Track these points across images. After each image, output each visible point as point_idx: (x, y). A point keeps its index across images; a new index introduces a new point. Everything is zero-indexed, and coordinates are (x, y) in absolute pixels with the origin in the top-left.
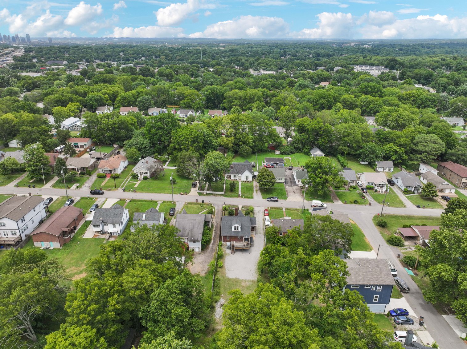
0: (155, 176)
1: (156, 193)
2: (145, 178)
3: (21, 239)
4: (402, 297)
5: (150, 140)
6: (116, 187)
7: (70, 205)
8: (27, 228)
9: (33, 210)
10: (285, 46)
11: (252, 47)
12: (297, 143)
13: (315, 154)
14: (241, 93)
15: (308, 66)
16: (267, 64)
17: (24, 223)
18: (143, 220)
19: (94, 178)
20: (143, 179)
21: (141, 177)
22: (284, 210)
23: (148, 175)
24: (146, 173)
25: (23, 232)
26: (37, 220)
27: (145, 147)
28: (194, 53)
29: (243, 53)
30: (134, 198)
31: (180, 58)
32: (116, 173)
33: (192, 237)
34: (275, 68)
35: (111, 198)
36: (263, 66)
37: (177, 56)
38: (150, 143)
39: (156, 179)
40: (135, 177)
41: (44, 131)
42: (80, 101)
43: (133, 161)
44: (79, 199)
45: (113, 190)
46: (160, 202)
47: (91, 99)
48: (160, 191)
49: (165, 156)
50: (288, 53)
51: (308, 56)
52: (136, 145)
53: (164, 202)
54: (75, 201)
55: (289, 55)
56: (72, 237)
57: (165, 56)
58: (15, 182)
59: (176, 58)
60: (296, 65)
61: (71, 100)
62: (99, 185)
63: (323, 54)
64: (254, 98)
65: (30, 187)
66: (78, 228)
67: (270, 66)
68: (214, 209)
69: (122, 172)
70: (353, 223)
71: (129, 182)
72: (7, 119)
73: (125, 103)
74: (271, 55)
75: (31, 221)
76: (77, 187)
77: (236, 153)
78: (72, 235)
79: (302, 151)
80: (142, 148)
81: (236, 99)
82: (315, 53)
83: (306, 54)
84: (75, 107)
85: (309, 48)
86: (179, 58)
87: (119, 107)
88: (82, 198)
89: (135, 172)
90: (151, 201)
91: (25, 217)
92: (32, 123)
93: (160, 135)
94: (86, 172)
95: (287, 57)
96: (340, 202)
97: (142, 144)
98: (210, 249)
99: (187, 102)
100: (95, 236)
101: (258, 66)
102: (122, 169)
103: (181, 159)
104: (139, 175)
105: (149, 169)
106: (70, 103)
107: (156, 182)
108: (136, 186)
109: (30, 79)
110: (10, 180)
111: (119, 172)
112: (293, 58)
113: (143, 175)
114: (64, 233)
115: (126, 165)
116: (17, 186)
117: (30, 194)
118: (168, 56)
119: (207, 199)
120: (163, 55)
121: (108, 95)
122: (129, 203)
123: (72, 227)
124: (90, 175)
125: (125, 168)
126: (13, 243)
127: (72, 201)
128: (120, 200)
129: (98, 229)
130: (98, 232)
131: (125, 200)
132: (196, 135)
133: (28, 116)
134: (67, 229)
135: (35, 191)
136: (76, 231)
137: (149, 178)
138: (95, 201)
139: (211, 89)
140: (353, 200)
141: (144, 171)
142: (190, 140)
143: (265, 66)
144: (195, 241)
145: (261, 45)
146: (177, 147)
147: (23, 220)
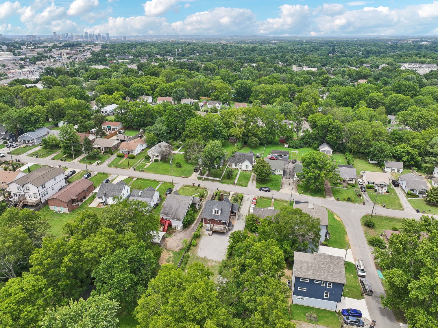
0: (165, 158)
1: (161, 174)
2: (156, 161)
3: (41, 202)
4: (363, 298)
5: (168, 127)
6: (129, 166)
7: (87, 178)
8: (47, 193)
9: (53, 179)
10: (335, 44)
11: (302, 45)
12: (307, 138)
13: (323, 149)
14: (268, 87)
15: (353, 63)
16: (311, 61)
17: (45, 189)
18: (138, 197)
19: (114, 157)
20: (154, 161)
21: (153, 159)
22: (273, 200)
23: (159, 158)
24: (158, 156)
25: (42, 196)
26: (57, 187)
27: (163, 133)
28: (244, 49)
29: (291, 50)
30: (141, 177)
31: (231, 54)
32: (133, 154)
33: (175, 215)
34: (318, 64)
35: (121, 175)
36: (307, 63)
37: (228, 52)
38: (167, 130)
39: (165, 162)
40: (148, 158)
41: (86, 114)
42: (124, 91)
43: (151, 144)
44: (96, 173)
45: (126, 169)
46: (161, 183)
47: (134, 89)
48: (165, 173)
49: (178, 142)
50: (337, 50)
51: (358, 53)
52: (155, 130)
53: (165, 182)
54: (92, 176)
55: (338, 52)
56: (79, 205)
57: (217, 52)
58: (53, 156)
59: (226, 54)
60: (341, 62)
61: (117, 89)
62: (116, 163)
63: (373, 52)
64: (279, 93)
65: (62, 160)
66: (87, 198)
67: (313, 62)
68: (207, 193)
69: (139, 154)
70: (339, 219)
71: (141, 163)
72: (58, 104)
73: (162, 93)
74: (319, 52)
75: (51, 189)
76: (98, 164)
77: (245, 143)
78: (80, 203)
79: (311, 146)
80: (160, 134)
81: (262, 93)
82: (366, 50)
83: (356, 51)
84: (119, 95)
85: (360, 45)
86: (229, 54)
87: (157, 97)
88: (98, 173)
89: (149, 154)
90: (154, 181)
91: (46, 185)
92: (77, 107)
93: (176, 123)
94: (109, 151)
95: (335, 54)
96: (333, 198)
97: (161, 130)
98: (191, 228)
99: (217, 95)
100: (98, 206)
101: (302, 63)
102: (139, 151)
103: (188, 145)
104: (152, 157)
105: (160, 153)
106: (116, 92)
107: (164, 165)
108: (146, 167)
109: (94, 71)
110: (50, 153)
111: (135, 153)
112: (340, 55)
113: (155, 158)
114: (73, 201)
115: (144, 148)
116: (53, 159)
117: (60, 166)
118: (220, 52)
119: (203, 184)
120: (215, 52)
121: (150, 86)
122: (135, 181)
123: (82, 197)
124: (112, 154)
125: (143, 150)
126: (33, 204)
127: (89, 175)
128: (129, 178)
129: (101, 200)
130: (102, 203)
131: (132, 178)
132: (206, 125)
133: (75, 102)
134: (74, 198)
135: (64, 164)
136: (84, 200)
137: (159, 160)
138: (108, 177)
139: (241, 84)
140: (346, 197)
141: (157, 154)
142: (200, 129)
143: (308, 63)
144: (177, 219)
145: (311, 42)
146: (189, 134)
147: (44, 187)
